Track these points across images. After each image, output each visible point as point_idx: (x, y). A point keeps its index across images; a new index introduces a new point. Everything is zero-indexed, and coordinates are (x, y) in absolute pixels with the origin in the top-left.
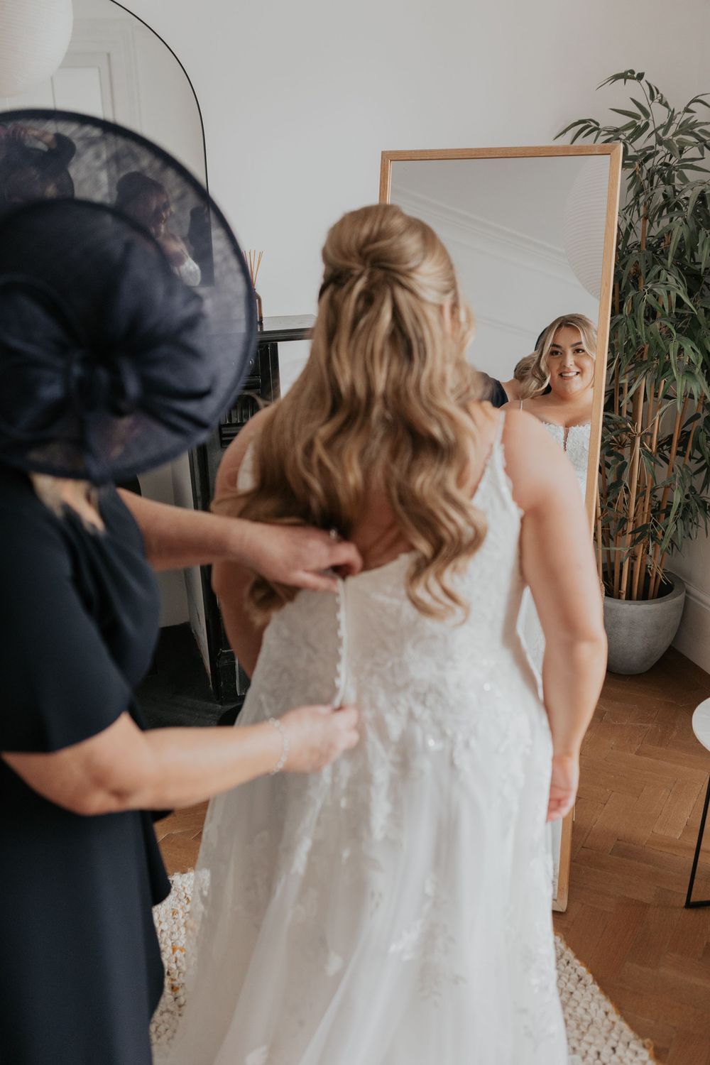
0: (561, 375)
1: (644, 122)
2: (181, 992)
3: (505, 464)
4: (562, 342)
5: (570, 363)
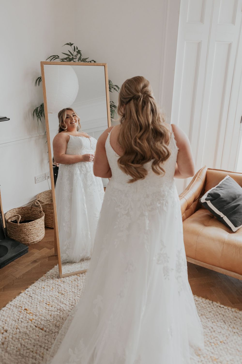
0: (71, 123)
1: (72, 57)
2: (45, 329)
3: (174, 137)
4: (69, 114)
5: (74, 119)
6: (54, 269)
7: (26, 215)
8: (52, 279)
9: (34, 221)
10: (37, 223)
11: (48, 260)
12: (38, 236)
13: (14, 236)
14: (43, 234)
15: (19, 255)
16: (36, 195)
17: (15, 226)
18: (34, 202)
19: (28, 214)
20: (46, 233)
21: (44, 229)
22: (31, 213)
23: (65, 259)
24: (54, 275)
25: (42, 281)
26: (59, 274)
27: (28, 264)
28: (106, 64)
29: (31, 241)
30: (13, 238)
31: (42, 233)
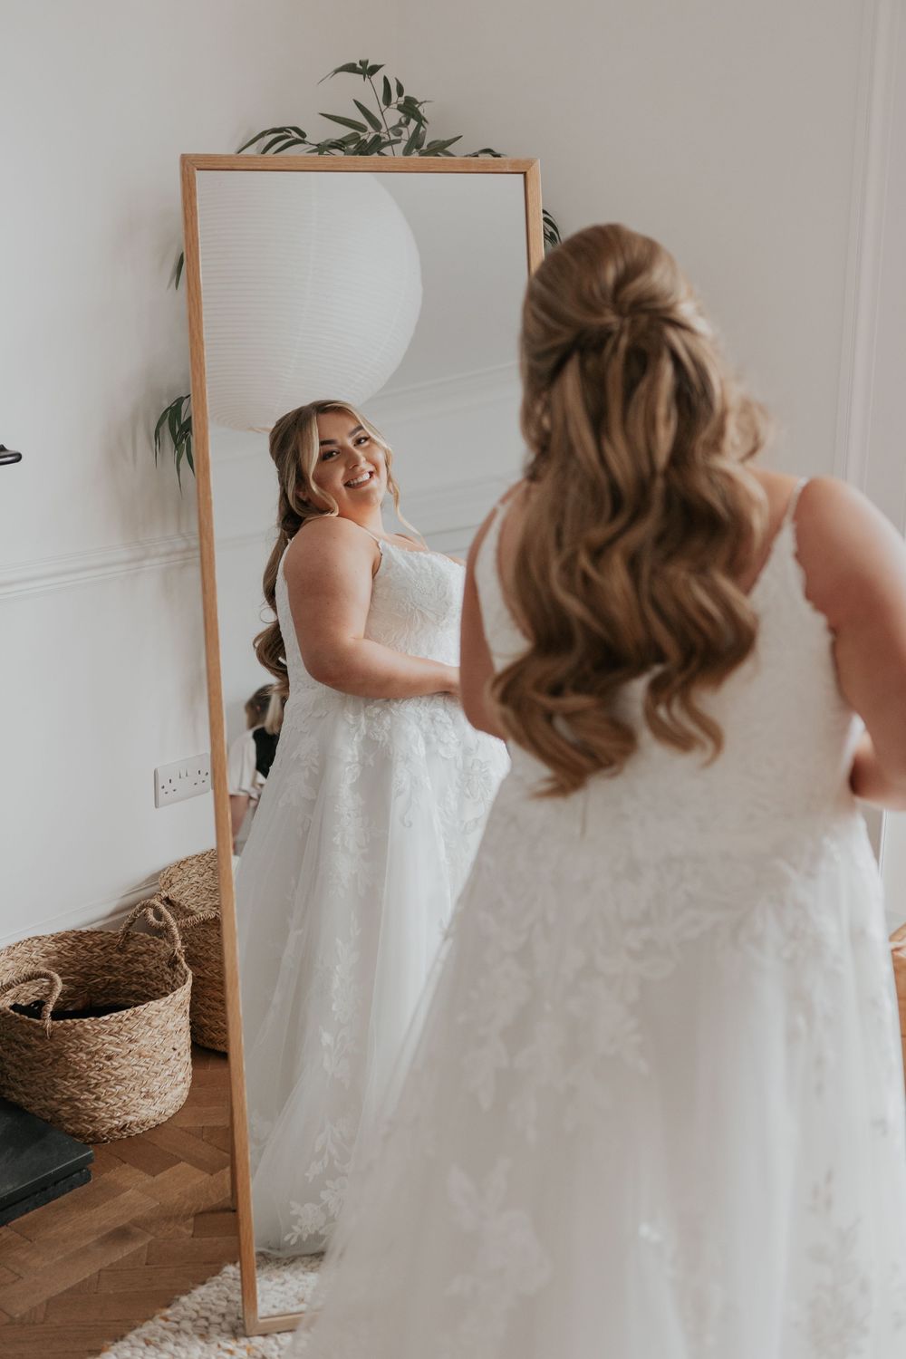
0: (347, 485)
1: (372, 136)
4: (334, 436)
5: (363, 459)
6: (218, 1285)
7: (99, 977)
8: (202, 1336)
9: (131, 1011)
10: (149, 1024)
11: (191, 1232)
12: (147, 1095)
13: (22, 1089)
14: (180, 1088)
15: (42, 1192)
16: (156, 871)
17: (28, 1034)
18: (143, 907)
19: (110, 969)
20: (196, 1082)
21: (187, 1058)
22: (126, 964)
23: (313, 1232)
24: (214, 1318)
25: (148, 1343)
26: (243, 1313)
27: (84, 1243)
28: (530, 163)
29: (112, 1118)
30: (15, 1097)
31: (173, 1080)
